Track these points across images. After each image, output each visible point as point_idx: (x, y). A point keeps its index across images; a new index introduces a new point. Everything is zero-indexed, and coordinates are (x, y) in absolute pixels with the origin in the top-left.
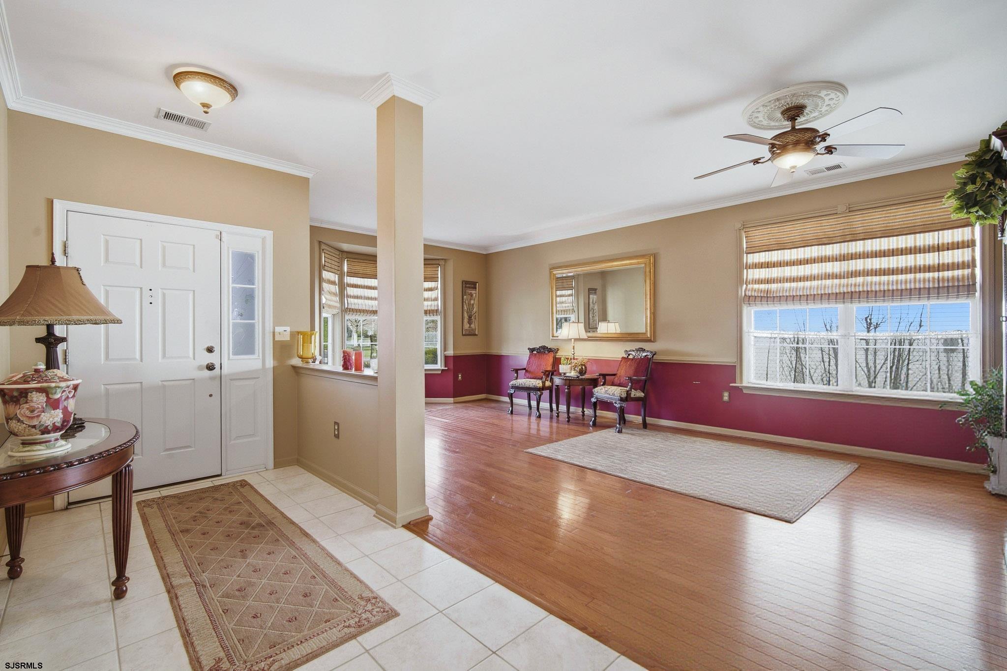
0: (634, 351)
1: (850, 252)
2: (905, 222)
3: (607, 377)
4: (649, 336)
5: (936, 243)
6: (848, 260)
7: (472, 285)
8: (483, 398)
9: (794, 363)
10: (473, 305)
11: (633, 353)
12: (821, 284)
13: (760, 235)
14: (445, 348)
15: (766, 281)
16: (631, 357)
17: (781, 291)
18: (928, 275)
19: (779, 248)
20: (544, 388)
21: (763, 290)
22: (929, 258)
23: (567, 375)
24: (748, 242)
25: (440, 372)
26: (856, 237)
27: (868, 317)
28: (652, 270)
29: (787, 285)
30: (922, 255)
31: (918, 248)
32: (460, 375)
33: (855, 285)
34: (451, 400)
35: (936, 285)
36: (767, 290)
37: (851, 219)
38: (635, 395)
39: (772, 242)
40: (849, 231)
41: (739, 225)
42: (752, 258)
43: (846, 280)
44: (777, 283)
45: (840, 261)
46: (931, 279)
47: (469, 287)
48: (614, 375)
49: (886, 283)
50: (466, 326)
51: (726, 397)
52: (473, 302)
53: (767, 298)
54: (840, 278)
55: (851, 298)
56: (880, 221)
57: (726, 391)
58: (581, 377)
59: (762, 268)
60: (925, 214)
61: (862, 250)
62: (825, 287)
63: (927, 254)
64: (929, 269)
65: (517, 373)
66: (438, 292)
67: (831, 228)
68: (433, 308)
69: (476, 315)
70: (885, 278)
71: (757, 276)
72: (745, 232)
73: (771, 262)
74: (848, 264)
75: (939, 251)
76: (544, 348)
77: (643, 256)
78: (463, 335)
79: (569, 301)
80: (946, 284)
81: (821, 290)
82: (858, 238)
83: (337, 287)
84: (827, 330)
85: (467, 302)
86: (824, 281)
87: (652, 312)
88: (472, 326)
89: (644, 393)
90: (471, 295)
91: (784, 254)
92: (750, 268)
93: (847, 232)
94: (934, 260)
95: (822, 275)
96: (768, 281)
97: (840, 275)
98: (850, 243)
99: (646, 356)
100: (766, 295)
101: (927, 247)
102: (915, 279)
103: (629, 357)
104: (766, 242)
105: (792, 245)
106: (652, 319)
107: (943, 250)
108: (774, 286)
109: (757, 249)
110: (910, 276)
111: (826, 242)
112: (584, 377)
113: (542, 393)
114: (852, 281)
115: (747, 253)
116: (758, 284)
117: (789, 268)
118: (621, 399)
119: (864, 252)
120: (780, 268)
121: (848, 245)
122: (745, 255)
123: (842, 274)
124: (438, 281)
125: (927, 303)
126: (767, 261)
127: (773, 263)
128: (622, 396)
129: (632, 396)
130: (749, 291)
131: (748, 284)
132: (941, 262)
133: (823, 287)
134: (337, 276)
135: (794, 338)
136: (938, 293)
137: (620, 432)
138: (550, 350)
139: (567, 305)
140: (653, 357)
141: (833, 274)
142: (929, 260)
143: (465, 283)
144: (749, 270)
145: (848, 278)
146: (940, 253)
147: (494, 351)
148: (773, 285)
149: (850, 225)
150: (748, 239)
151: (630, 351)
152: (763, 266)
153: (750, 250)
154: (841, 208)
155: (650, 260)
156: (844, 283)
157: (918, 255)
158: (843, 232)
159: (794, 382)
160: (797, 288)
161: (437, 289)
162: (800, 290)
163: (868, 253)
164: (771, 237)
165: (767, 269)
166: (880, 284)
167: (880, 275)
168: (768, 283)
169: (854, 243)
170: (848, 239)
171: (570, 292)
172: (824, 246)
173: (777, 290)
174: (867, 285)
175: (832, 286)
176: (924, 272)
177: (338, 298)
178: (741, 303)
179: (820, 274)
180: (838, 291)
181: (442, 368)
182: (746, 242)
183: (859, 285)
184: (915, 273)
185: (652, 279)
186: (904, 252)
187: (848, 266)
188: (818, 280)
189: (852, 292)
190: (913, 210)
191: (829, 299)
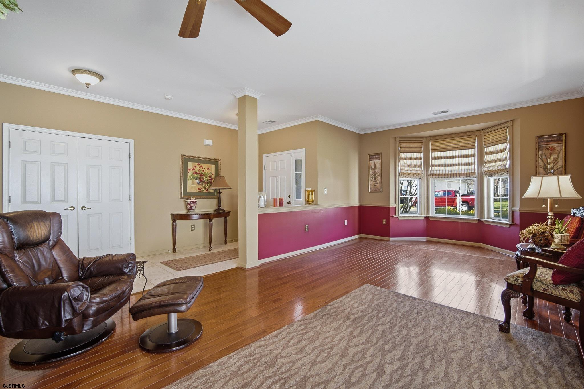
7: (553, 138)
10: (556, 160)
14: (513, 205)
25: (508, 226)
47: (548, 142)
52: (556, 156)
66: (507, 153)
68: (502, 168)
69: (562, 170)
83: (422, 161)
85: (543, 157)
90: (553, 149)
124: (507, 142)
134: (422, 154)
143: (540, 138)
161: (506, 149)
177: (422, 168)
181: (510, 223)
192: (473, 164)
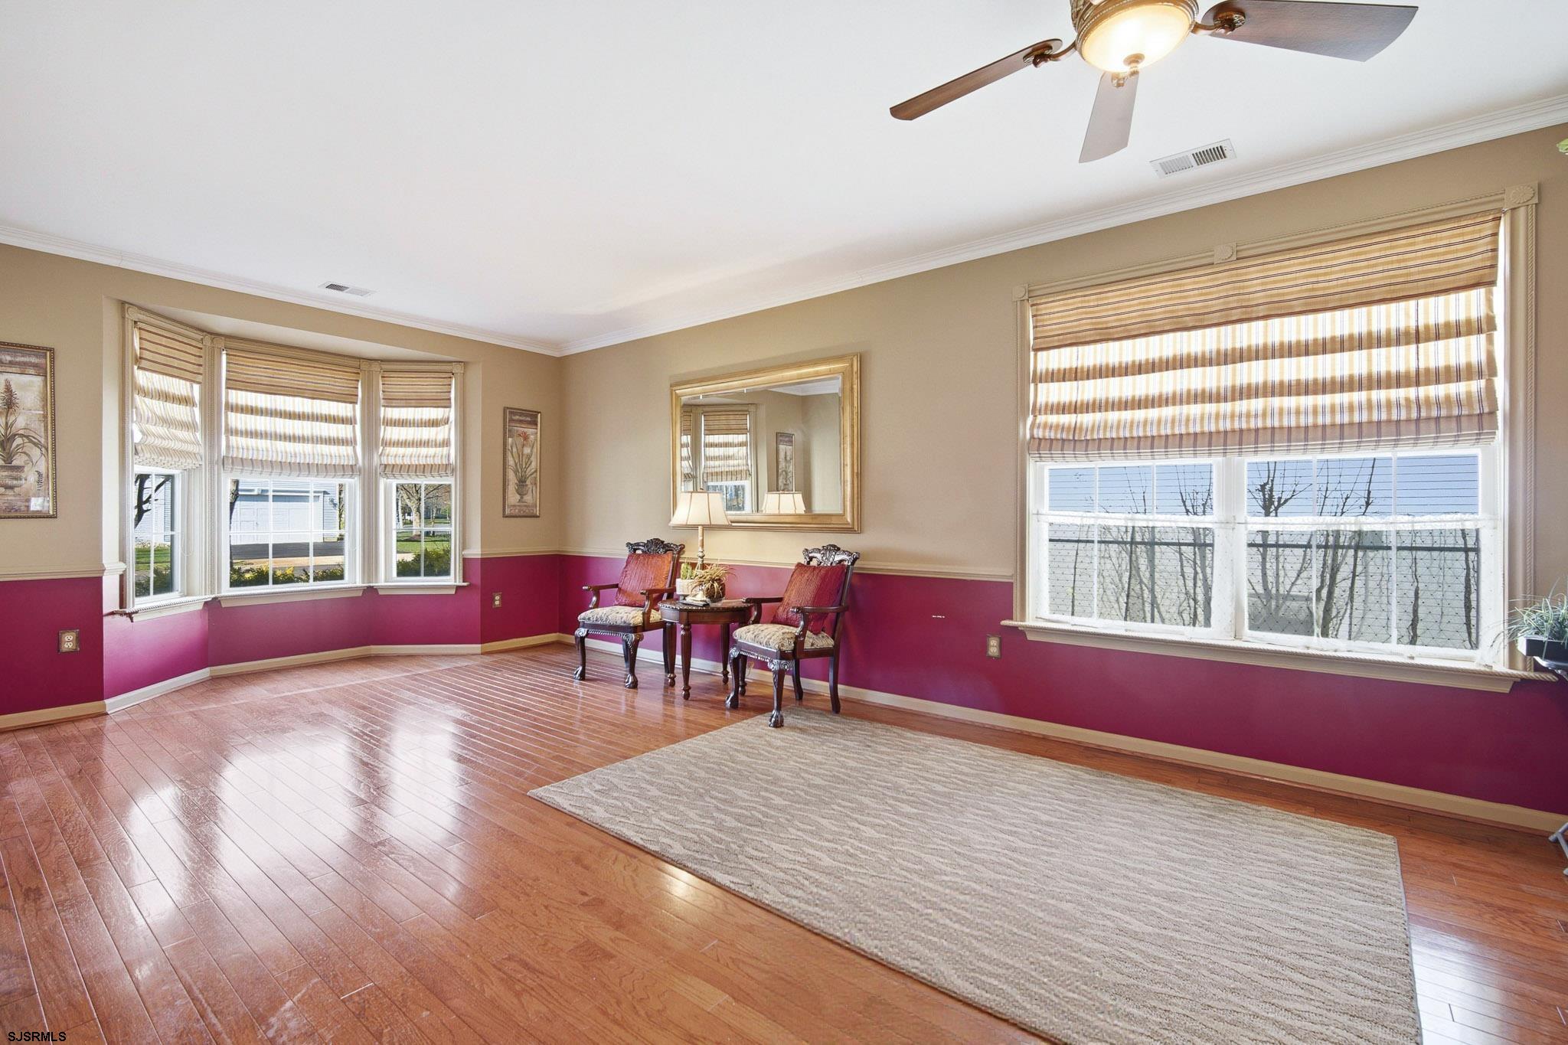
0: (819, 551)
1: (1238, 346)
2: (1350, 280)
3: (763, 605)
4: (849, 520)
5: (1413, 325)
6: (1234, 362)
7: (526, 416)
8: (550, 640)
9: (1125, 579)
10: (529, 457)
11: (819, 556)
12: (1181, 414)
13: (1060, 312)
14: (464, 545)
15: (1073, 408)
16: (814, 563)
17: (1102, 428)
18: (1395, 394)
19: (1098, 338)
20: (647, 626)
21: (1066, 425)
22: (1398, 356)
23: (689, 600)
24: (1040, 326)
25: (453, 592)
26: (1252, 312)
27: (1267, 483)
28: (855, 387)
29: (1113, 416)
30: (1383, 350)
31: (1375, 335)
32: (497, 598)
33: (1248, 415)
34: (476, 648)
35: (1414, 415)
36: (1073, 425)
37: (1241, 275)
38: (812, 645)
39: (1086, 325)
40: (1238, 301)
41: (1019, 292)
42: (1045, 359)
43: (1229, 404)
44: (1094, 412)
45: (1218, 364)
46: (1403, 402)
47: (521, 421)
48: (780, 600)
49: (1310, 410)
50: (513, 498)
51: (993, 648)
52: (529, 451)
53: (1073, 442)
54: (1218, 401)
55: (1240, 444)
56: (1299, 278)
57: (994, 636)
58: (713, 605)
59: (1064, 380)
60: (1392, 262)
61: (1261, 342)
62: (1188, 420)
63: (1393, 349)
64: (1398, 380)
65: (598, 595)
66: (450, 429)
67: (1201, 295)
68: (438, 461)
69: (536, 478)
70: (1307, 401)
71: (1054, 399)
72: (1032, 305)
73: (1082, 368)
74: (1234, 371)
75: (1418, 341)
76: (657, 543)
77: (839, 358)
78: (505, 516)
79: (741, 454)
80: (1434, 414)
81: (1180, 425)
82: (1254, 315)
83: (197, 410)
84: (1187, 511)
85: (515, 450)
86: (1185, 407)
87: (856, 471)
88: (528, 498)
89: (833, 638)
90: (526, 437)
91: (1108, 350)
92: (1041, 382)
93: (1233, 302)
94: (1407, 361)
95: (1181, 395)
96: (1075, 408)
97: (1218, 394)
98: (1238, 326)
99: (841, 561)
100: (1071, 438)
101: (1393, 333)
102: (1369, 401)
103: (812, 563)
104: (1074, 326)
105: (1124, 331)
106: (856, 485)
107: (1428, 340)
108: (1087, 419)
109: (1055, 341)
110: (1358, 397)
111: (1191, 325)
112: (719, 605)
113: (642, 638)
114: (1242, 406)
115: (1036, 350)
116: (1058, 413)
117: (1117, 379)
118: (783, 655)
119: (1265, 346)
120: (1099, 381)
121: (1234, 332)
122: (1032, 354)
123: (1222, 391)
124: (450, 407)
125: (1388, 455)
126: (1074, 366)
127: (1086, 369)
128: (784, 649)
129: (807, 646)
130: (1039, 427)
131: (1037, 413)
132: (1422, 366)
133: (1184, 418)
134: (196, 387)
135: (1126, 527)
136: (1418, 432)
137: (778, 724)
138: (667, 548)
139: (736, 462)
140: (853, 563)
141: (1203, 391)
142: (1398, 361)
143: (511, 413)
144: (1040, 385)
145: (1233, 400)
146: (1421, 346)
147: (573, 550)
148: (1085, 415)
149: (1240, 288)
150: (1037, 321)
151: (814, 550)
152: (1067, 376)
153: (1041, 343)
154: (1222, 252)
155: (852, 365)
156: (1225, 411)
157: (1375, 351)
158: (1224, 303)
159: (1125, 619)
160: (1132, 423)
161: (446, 421)
162: (1138, 426)
163: (1273, 346)
164: (1084, 316)
165: (1075, 383)
166: (1298, 412)
167: (1298, 394)
168: (1075, 412)
169: (1245, 325)
170: (1234, 318)
171: (741, 438)
172: (1185, 334)
173: (1093, 427)
174: (1272, 414)
175: (1202, 418)
176: (1389, 387)
177: (198, 435)
178: (1023, 454)
179: (1178, 393)
180: (1213, 429)
181: (458, 584)
182: (1035, 327)
183: (1256, 416)
184: (1370, 388)
185: (856, 405)
186: (1346, 345)
187: (1234, 375)
188: (1174, 404)
189: (1241, 431)
190: (1365, 253)
191: (1195, 446)
192: (352, 442)
